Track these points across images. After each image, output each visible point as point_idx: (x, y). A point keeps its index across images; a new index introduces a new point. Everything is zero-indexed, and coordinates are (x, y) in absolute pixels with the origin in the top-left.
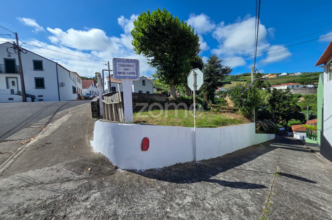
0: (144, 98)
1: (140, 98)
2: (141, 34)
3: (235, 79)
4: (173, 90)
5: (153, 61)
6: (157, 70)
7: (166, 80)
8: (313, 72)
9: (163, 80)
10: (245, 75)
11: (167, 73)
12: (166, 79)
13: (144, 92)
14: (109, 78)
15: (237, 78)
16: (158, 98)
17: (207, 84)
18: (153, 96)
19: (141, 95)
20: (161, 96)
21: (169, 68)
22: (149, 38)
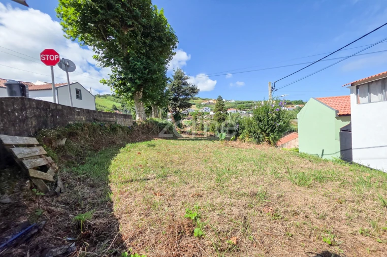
0: (99, 121)
16: (120, 120)
18: (113, 117)
19: (93, 115)
20: (126, 118)
21: (139, 72)
22: (101, 9)
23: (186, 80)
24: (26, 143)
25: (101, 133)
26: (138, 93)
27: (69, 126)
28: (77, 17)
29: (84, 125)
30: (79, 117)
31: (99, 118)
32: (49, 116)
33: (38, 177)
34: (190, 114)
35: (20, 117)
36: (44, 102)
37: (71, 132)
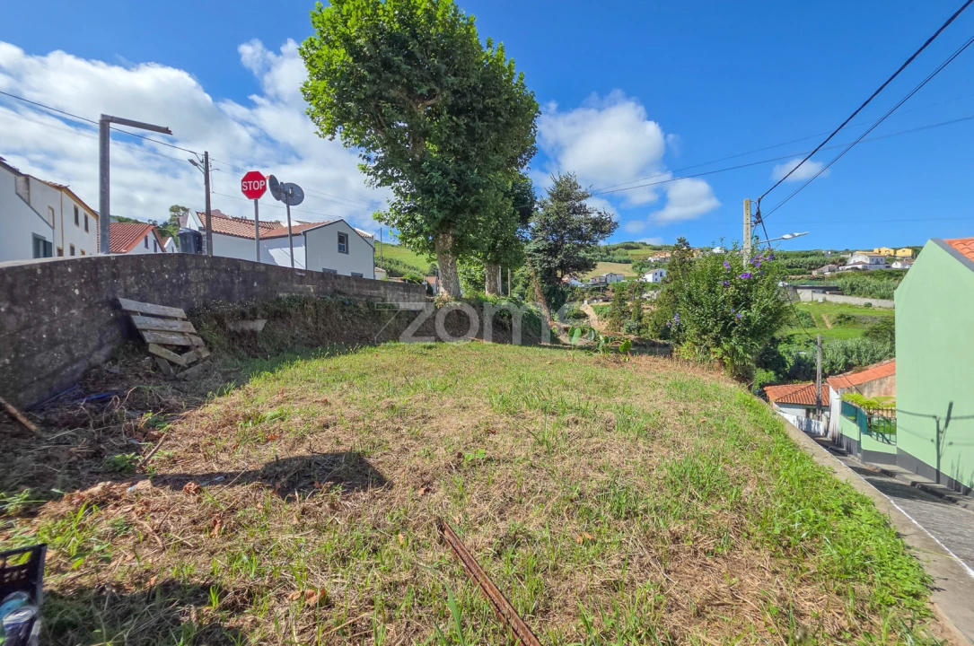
0: (344, 294)
1: (326, 293)
2: (340, 55)
3: (602, 256)
4: (449, 270)
5: (383, 165)
6: (394, 198)
7: (426, 234)
8: (786, 251)
9: (416, 235)
10: (628, 248)
11: (432, 207)
12: (426, 228)
13: (344, 271)
14: (204, 217)
15: (608, 254)
16: (396, 296)
17: (549, 262)
18: (378, 289)
19: (333, 284)
20: (409, 291)
21: (439, 193)
22: (370, 72)
23: (583, 202)
24: (162, 313)
25: (341, 318)
26: (444, 240)
27: (279, 299)
28: (330, 97)
29: (306, 301)
30: (301, 286)
31: (346, 289)
32: (237, 281)
33: (162, 355)
34: (610, 287)
35: (174, 281)
36: (228, 259)
37: (277, 311)
